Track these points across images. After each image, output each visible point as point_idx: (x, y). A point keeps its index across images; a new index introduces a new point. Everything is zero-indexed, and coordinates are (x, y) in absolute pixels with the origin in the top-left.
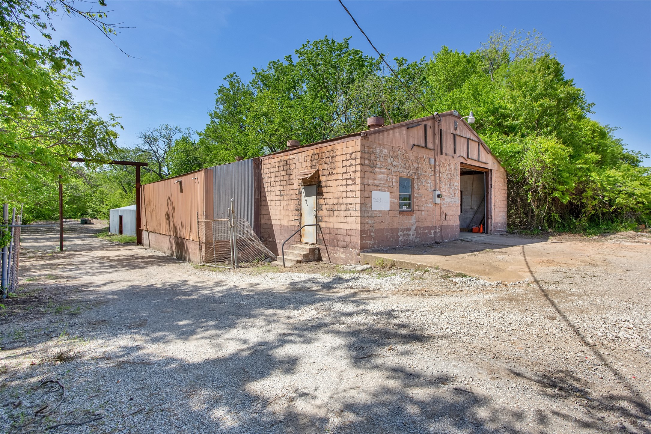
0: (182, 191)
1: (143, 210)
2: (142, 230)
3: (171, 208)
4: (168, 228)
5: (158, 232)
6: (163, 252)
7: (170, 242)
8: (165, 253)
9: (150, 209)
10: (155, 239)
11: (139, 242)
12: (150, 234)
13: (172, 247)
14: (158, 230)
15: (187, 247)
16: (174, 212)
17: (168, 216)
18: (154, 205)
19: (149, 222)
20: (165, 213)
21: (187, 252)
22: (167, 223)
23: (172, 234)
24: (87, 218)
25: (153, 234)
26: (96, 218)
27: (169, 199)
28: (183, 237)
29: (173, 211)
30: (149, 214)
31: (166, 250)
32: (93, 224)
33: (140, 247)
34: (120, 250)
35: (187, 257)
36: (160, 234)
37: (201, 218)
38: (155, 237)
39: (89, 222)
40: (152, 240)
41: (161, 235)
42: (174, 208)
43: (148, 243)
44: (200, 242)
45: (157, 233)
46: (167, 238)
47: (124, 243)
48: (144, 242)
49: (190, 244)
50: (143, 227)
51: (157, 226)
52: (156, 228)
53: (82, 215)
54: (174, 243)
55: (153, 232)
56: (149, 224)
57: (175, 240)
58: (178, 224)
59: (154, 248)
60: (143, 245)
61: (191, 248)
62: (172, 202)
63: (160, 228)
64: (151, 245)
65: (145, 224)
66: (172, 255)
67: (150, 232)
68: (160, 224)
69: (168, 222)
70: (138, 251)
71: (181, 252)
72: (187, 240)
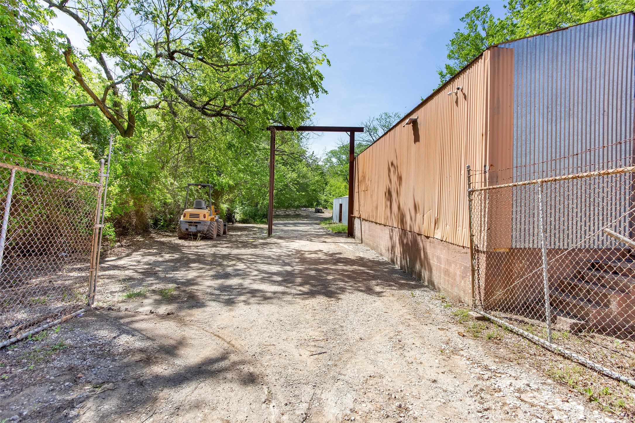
0: (417, 139)
1: (356, 190)
2: (355, 217)
3: (394, 178)
4: (389, 214)
5: (373, 220)
6: (378, 253)
7: (391, 238)
8: (381, 255)
9: (364, 187)
10: (369, 231)
11: (350, 233)
12: (363, 223)
13: (393, 247)
14: (373, 216)
15: (425, 254)
16: (400, 184)
17: (389, 194)
18: (369, 180)
19: (362, 205)
20: (385, 190)
21: (426, 263)
22: (386, 206)
23: (395, 225)
24: (320, 207)
25: (366, 223)
26: (326, 208)
27: (392, 164)
28: (416, 230)
29: (398, 184)
30: (362, 194)
31: (384, 251)
32: (323, 213)
33: (350, 240)
34: (325, 242)
35: (425, 274)
36: (376, 223)
37: (478, 181)
38: (369, 227)
39: (320, 211)
40: (365, 233)
41: (378, 225)
42: (400, 178)
43: (359, 235)
44: (475, 251)
45: (372, 222)
46: (387, 231)
47: (336, 233)
48: (356, 234)
49: (434, 247)
50: (356, 214)
51: (372, 211)
52: (371, 214)
53: (317, 205)
54: (397, 241)
55: (366, 221)
56: (362, 208)
57: (401, 237)
58: (407, 206)
59: (367, 245)
60: (354, 238)
61: (439, 259)
62: (396, 168)
63: (377, 213)
64: (363, 239)
65: (358, 209)
66: (393, 261)
67: (363, 219)
68: (377, 208)
69: (389, 203)
70: (346, 246)
71: (413, 262)
72: (428, 237)
